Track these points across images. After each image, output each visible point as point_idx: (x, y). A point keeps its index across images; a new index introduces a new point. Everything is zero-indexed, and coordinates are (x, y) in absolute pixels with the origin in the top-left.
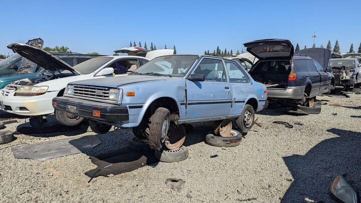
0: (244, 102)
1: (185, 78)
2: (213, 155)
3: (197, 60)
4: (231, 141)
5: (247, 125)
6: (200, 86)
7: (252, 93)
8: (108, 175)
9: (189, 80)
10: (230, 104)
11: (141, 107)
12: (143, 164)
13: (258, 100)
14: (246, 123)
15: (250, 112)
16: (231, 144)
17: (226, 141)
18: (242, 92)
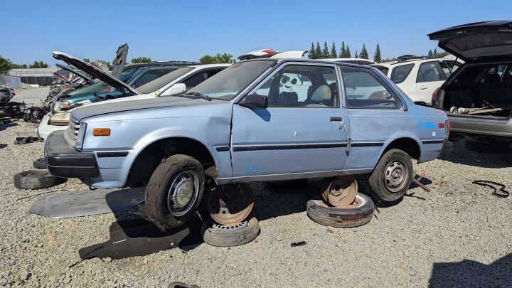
0: (382, 145)
1: (233, 101)
2: (297, 242)
3: (271, 68)
4: (344, 218)
5: (393, 187)
6: (267, 117)
7: (403, 128)
8: (104, 259)
9: (241, 105)
10: (344, 149)
11: (125, 154)
12: (172, 244)
13: (419, 141)
14: (390, 184)
15: (400, 162)
16: (345, 223)
17: (335, 216)
18: (377, 127)
